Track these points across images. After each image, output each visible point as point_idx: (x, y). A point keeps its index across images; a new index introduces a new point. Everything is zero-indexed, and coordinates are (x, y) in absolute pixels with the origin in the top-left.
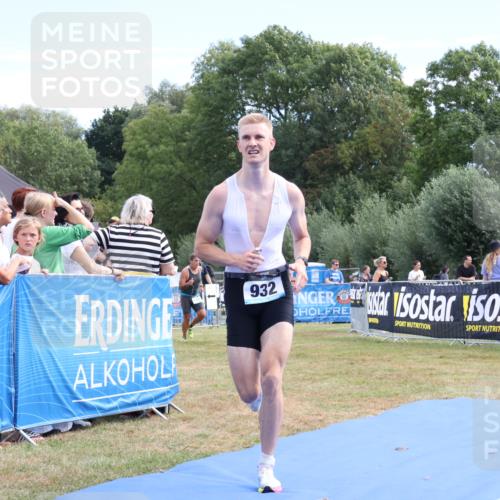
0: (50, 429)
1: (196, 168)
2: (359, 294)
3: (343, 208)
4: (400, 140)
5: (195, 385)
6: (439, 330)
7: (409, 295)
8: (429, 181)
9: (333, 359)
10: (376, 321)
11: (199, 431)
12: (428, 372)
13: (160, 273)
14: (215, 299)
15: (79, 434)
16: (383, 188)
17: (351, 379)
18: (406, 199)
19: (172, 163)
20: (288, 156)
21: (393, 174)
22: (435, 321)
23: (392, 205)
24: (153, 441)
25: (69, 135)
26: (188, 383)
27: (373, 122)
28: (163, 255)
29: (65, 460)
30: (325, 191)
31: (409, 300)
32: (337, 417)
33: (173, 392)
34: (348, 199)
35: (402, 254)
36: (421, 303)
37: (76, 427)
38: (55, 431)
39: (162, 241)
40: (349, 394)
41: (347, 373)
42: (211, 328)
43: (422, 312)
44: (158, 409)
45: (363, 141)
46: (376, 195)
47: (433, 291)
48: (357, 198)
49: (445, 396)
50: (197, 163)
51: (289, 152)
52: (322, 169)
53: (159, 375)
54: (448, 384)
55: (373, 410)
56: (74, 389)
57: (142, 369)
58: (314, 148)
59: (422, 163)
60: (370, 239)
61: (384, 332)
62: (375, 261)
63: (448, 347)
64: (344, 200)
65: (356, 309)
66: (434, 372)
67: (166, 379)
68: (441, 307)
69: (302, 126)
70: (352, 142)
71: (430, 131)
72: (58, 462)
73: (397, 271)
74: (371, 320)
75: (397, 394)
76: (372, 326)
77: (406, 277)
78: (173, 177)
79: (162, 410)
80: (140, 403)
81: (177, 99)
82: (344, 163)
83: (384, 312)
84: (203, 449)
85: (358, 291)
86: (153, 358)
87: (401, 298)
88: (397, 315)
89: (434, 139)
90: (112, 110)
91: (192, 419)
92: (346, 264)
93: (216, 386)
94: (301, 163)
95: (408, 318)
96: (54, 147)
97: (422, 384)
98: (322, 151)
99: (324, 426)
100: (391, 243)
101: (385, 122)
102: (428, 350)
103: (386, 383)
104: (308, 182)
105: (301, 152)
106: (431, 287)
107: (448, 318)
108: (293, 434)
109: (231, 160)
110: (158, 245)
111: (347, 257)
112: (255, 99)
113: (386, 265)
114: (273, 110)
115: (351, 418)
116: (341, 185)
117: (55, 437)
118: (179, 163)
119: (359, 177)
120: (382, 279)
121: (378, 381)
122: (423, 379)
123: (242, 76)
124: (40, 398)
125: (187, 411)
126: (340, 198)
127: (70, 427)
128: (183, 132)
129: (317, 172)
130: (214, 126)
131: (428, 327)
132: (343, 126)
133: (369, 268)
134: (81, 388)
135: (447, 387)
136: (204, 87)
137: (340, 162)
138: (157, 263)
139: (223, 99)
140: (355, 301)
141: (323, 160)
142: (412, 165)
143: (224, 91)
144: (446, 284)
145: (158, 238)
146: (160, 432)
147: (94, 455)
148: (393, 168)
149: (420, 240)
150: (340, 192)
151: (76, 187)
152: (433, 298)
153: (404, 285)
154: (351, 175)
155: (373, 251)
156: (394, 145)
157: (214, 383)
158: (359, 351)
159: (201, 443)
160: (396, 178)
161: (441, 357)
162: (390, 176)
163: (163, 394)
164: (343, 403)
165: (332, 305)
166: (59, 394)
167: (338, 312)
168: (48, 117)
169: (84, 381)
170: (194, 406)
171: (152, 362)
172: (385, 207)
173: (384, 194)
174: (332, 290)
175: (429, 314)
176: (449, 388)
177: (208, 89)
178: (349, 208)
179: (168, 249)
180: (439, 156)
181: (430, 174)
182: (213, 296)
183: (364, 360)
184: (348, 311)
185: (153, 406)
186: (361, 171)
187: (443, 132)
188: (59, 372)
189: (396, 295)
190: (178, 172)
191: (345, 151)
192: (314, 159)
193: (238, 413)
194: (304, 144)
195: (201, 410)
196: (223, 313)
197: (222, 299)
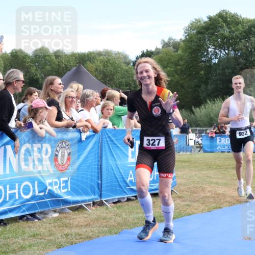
0: (117, 200)
1: (185, 79)
5: (184, 181)
11: (186, 203)
14: (193, 141)
15: (130, 203)
19: (173, 76)
20: (228, 73)
25: (125, 63)
26: (181, 180)
29: (124, 215)
33: (174, 184)
37: (129, 200)
38: (119, 201)
42: (191, 154)
50: (185, 76)
51: (229, 71)
56: (128, 182)
58: (241, 69)
69: (236, 58)
72: (120, 216)
78: (173, 83)
81: (176, 46)
84: (188, 211)
90: (145, 51)
91: (183, 197)
93: (194, 182)
96: (119, 69)
98: (246, 70)
105: (235, 71)
108: (231, 206)
109: (201, 75)
112: (214, 45)
114: (222, 51)
117: (119, 204)
118: (177, 76)
123: (207, 34)
124: (112, 186)
125: (180, 193)
127: (126, 199)
128: (178, 61)
130: (193, 59)
134: (131, 181)
136: (189, 40)
139: (198, 46)
143: (198, 42)
147: (137, 213)
151: (128, 87)
157: (193, 180)
159: (187, 209)
166: (121, 184)
168: (116, 54)
169: (133, 178)
170: (183, 191)
177: (191, 41)
182: (192, 139)
188: (121, 174)
190: (176, 80)
193: (204, 195)
194: (237, 67)
195: (187, 193)
196: (197, 147)
197: (196, 141)
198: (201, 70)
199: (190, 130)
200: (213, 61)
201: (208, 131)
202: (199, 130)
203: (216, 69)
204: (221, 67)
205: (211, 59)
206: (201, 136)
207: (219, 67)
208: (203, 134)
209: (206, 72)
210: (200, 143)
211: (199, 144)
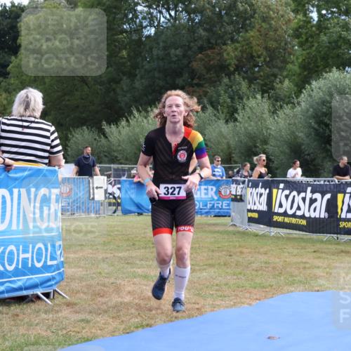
2: (239, 190)
3: (228, 107)
4: (283, 44)
6: (314, 226)
7: (287, 192)
8: (310, 84)
9: (213, 251)
10: (255, 215)
11: (82, 317)
12: (302, 265)
13: (49, 164)
14: (102, 191)
16: (266, 89)
17: (229, 270)
18: (287, 100)
20: (176, 56)
21: (275, 76)
22: (310, 217)
23: (274, 106)
24: (37, 324)
26: (73, 270)
27: (257, 26)
28: (52, 147)
30: (211, 91)
31: (287, 197)
32: (213, 306)
33: (58, 278)
34: (232, 99)
35: (282, 152)
36: (298, 199)
39: (52, 134)
40: (226, 284)
41: (225, 265)
42: (97, 218)
43: (299, 208)
44: (43, 294)
45: (247, 44)
46: (259, 96)
47: (309, 189)
48: (241, 98)
49: (316, 289)
51: (178, 52)
52: (209, 70)
53: (45, 262)
54: (320, 277)
55: (248, 301)
57: (28, 255)
58: (201, 49)
59: (304, 67)
60: (252, 138)
61: (262, 226)
62: (255, 158)
63: (322, 242)
64: (229, 100)
65: (236, 203)
66: (307, 266)
67: (52, 266)
68: (317, 204)
69: (192, 29)
70: (237, 45)
71: (311, 36)
73: (277, 169)
74: (250, 215)
75: (272, 286)
76: (251, 220)
77: (285, 175)
79: (47, 295)
80: (27, 288)
82: (229, 65)
83: (264, 207)
85: (239, 187)
86: (40, 245)
87: (279, 195)
88: (276, 211)
89: (316, 45)
90: (9, 5)
91: (75, 304)
92: (228, 161)
93: (100, 273)
94: (189, 63)
95: (285, 214)
97: (296, 276)
98: (209, 52)
99: (201, 314)
100: (272, 142)
101: (268, 26)
102: (303, 244)
103: (262, 274)
104: (195, 81)
105: (189, 52)
106: (308, 184)
107: (323, 215)
108: (171, 321)
109: (121, 58)
110: (48, 138)
111: (230, 154)
113: (265, 163)
114: (163, 11)
115: (227, 307)
116: (226, 85)
119: (244, 78)
120: (261, 176)
121: (254, 273)
122: (297, 272)
125: (70, 297)
126: (224, 98)
129: (204, 72)
131: (304, 222)
132: (230, 28)
133: (249, 165)
135: (318, 280)
137: (227, 63)
138: (46, 154)
140: (236, 196)
141: (210, 61)
142: (294, 67)
144: (322, 183)
145: (48, 131)
146: (44, 316)
148: (276, 70)
149: (299, 140)
150: (226, 92)
152: (309, 195)
153: (282, 182)
154: (237, 76)
155: (253, 149)
156: (277, 48)
157: (99, 270)
158: (237, 244)
159: (83, 328)
160: (278, 79)
161: (315, 252)
162: (273, 78)
163: (49, 280)
164: (220, 293)
165: (213, 200)
167: (220, 205)
170: (78, 292)
171: (40, 249)
172: (266, 107)
173: (266, 95)
174: (213, 185)
175: (305, 210)
176: (321, 282)
178: (233, 107)
179: (58, 141)
180: (319, 60)
181: (311, 77)
182: (102, 188)
183: (241, 253)
184: (229, 205)
185: (39, 292)
186: (246, 72)
187: (324, 38)
189: (275, 191)
191: (230, 53)
192: (202, 60)
193: (120, 300)
194: (192, 44)
195: (85, 297)
196: (110, 204)
197: (110, 191)
198: (120, 50)
199: (97, 169)
200: (146, 32)
201: (134, 172)
202: (116, 170)
203: (151, 49)
204: (161, 44)
205: (142, 27)
206: (119, 182)
207: (158, 44)
208: (124, 178)
209: (132, 54)
210: (116, 196)
211: (114, 198)
